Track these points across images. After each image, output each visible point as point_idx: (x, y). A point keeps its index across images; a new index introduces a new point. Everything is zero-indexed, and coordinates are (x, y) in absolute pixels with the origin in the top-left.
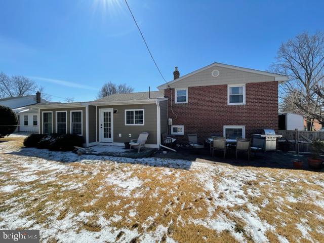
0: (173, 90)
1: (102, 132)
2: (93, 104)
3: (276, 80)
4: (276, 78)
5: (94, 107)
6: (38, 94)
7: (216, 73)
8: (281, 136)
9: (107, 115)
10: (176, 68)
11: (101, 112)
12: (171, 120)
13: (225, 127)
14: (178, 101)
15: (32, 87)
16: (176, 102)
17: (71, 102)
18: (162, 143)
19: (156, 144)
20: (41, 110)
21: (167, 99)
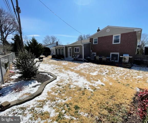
0: (92, 39)
1: (69, 54)
2: (66, 46)
3: (135, 31)
4: (135, 30)
5: (67, 47)
6: (57, 42)
7: (108, 31)
8: (132, 57)
9: (70, 49)
10: (99, 28)
11: (69, 48)
12: (91, 51)
13: (111, 53)
14: (94, 43)
15: (56, 39)
16: (94, 44)
17: (68, 44)
18: (85, 58)
19: (82, 58)
20: (55, 48)
21: (90, 43)
